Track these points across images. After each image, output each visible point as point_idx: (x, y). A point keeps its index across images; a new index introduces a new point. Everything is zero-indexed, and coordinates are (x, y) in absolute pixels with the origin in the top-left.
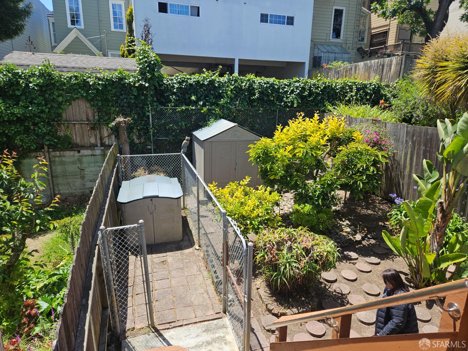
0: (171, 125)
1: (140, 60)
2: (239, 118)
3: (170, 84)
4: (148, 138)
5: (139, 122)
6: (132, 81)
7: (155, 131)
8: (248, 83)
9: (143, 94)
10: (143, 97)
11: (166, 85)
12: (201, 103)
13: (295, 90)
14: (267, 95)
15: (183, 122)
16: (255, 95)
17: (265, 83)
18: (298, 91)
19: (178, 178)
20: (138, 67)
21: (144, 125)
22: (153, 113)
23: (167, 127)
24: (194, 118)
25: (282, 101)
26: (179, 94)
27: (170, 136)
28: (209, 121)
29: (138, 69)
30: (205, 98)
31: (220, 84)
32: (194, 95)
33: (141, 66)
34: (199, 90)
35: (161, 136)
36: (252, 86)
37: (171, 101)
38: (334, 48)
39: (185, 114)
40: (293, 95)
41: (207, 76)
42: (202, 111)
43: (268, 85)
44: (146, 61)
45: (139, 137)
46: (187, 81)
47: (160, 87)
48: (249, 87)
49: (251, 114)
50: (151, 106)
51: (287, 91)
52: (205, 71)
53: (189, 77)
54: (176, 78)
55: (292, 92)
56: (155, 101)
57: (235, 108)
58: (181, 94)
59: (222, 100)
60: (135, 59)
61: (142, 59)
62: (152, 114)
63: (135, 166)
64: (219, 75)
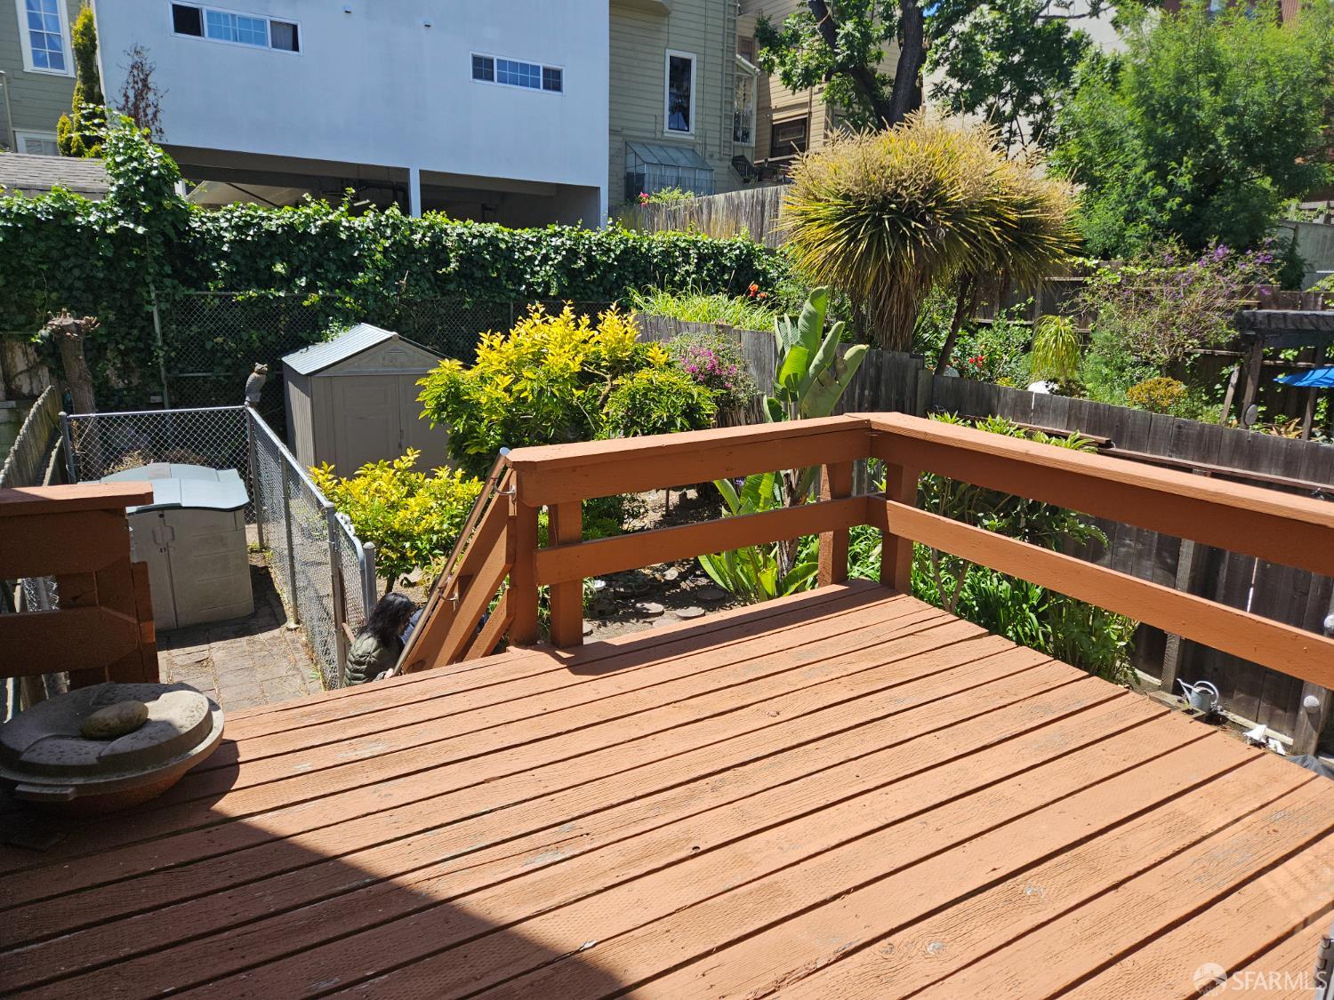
0: (220, 340)
1: (118, 165)
2: (411, 322)
3: (209, 231)
4: (153, 375)
5: (123, 330)
6: (96, 222)
7: (173, 354)
8: (430, 234)
9: (131, 257)
10: (130, 265)
11: (198, 232)
12: (303, 282)
13: (553, 256)
14: (483, 265)
15: (252, 331)
16: (448, 264)
17: (474, 237)
18: (560, 258)
19: (239, 470)
20: (112, 184)
21: (139, 339)
22: (164, 306)
23: (209, 345)
24: (284, 321)
25: (521, 281)
26: (238, 258)
27: (217, 369)
28: (327, 327)
29: (114, 189)
30: (313, 269)
31: (353, 235)
32: (282, 261)
33: (121, 182)
34: (296, 249)
35: (190, 368)
36: (440, 243)
37: (215, 276)
38: (675, 154)
39: (257, 311)
40: (548, 268)
41: (316, 212)
42: (306, 303)
43: (483, 241)
44: (135, 168)
45: (124, 372)
46: (260, 226)
47: (180, 238)
48: (432, 244)
49: (442, 311)
50: (157, 288)
51: (532, 258)
52: (309, 199)
53: (265, 214)
54: (229, 216)
55: (546, 258)
56: (168, 276)
57: (398, 295)
58: (244, 256)
59: (361, 274)
60: (101, 164)
61: (123, 163)
62: (161, 312)
63: (115, 449)
64: (347, 210)
